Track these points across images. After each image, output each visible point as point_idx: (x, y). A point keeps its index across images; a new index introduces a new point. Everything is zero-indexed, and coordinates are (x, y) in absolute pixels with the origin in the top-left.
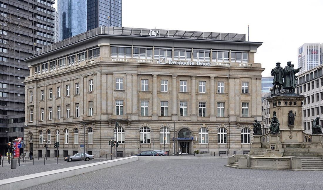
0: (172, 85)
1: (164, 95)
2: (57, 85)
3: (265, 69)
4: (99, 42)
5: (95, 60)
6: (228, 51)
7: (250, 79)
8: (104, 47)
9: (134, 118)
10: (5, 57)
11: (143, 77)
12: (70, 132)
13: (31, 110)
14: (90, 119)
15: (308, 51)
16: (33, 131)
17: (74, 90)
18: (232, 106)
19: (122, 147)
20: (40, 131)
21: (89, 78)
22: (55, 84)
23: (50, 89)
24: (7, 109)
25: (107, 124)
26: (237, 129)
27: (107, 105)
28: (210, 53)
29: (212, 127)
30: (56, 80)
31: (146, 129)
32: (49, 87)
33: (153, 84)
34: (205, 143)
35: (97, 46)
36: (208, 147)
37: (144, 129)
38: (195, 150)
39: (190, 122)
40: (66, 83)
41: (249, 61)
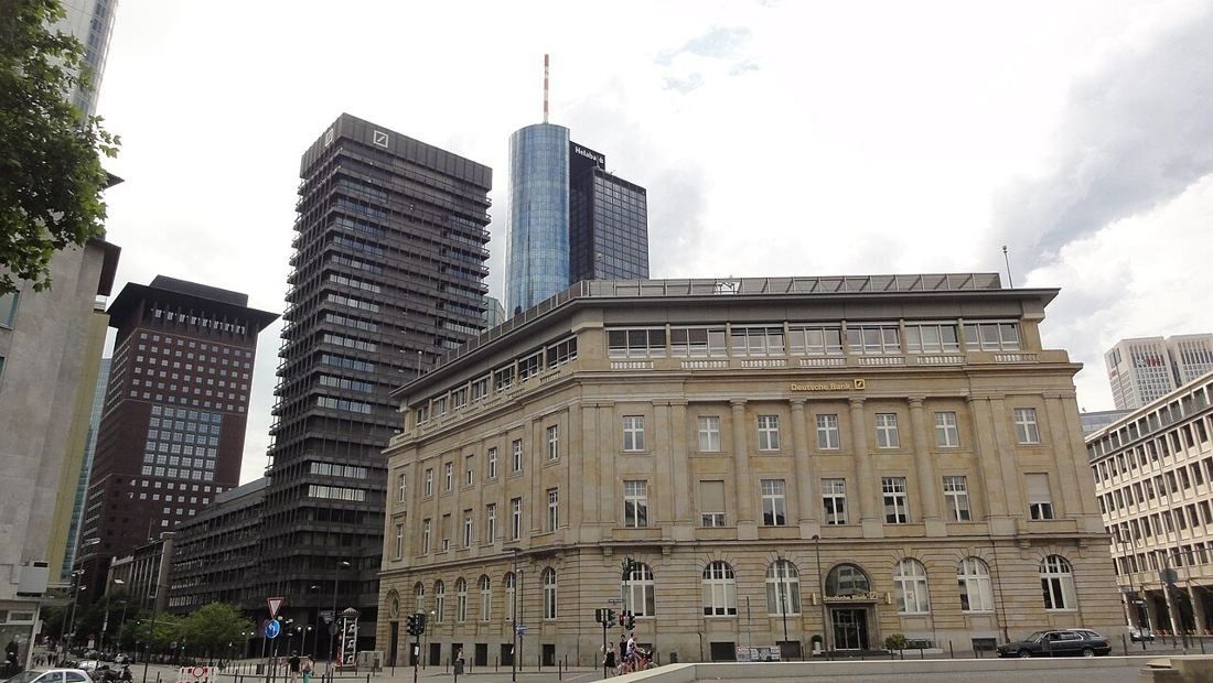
0: (792, 431)
1: (768, 459)
2: (466, 452)
3: (1082, 364)
4: (574, 320)
5: (565, 369)
6: (954, 322)
7: (1038, 399)
8: (588, 334)
9: (683, 533)
10: (368, 403)
11: (703, 411)
12: (495, 584)
13: (399, 526)
14: (552, 541)
15: (1133, 358)
16: (401, 585)
17: (509, 462)
18: (993, 484)
19: (647, 631)
20: (419, 585)
21: (546, 423)
22: (461, 449)
23: (448, 464)
24: (362, 531)
25: (600, 557)
26: (1024, 562)
27: (598, 496)
28: (897, 328)
29: (936, 557)
30: (462, 438)
31: (720, 568)
32: (447, 459)
33: (733, 427)
34: (919, 612)
35: (570, 334)
36: (930, 626)
37: (715, 568)
38: (885, 636)
39: (861, 543)
40: (490, 444)
41: (1024, 344)
